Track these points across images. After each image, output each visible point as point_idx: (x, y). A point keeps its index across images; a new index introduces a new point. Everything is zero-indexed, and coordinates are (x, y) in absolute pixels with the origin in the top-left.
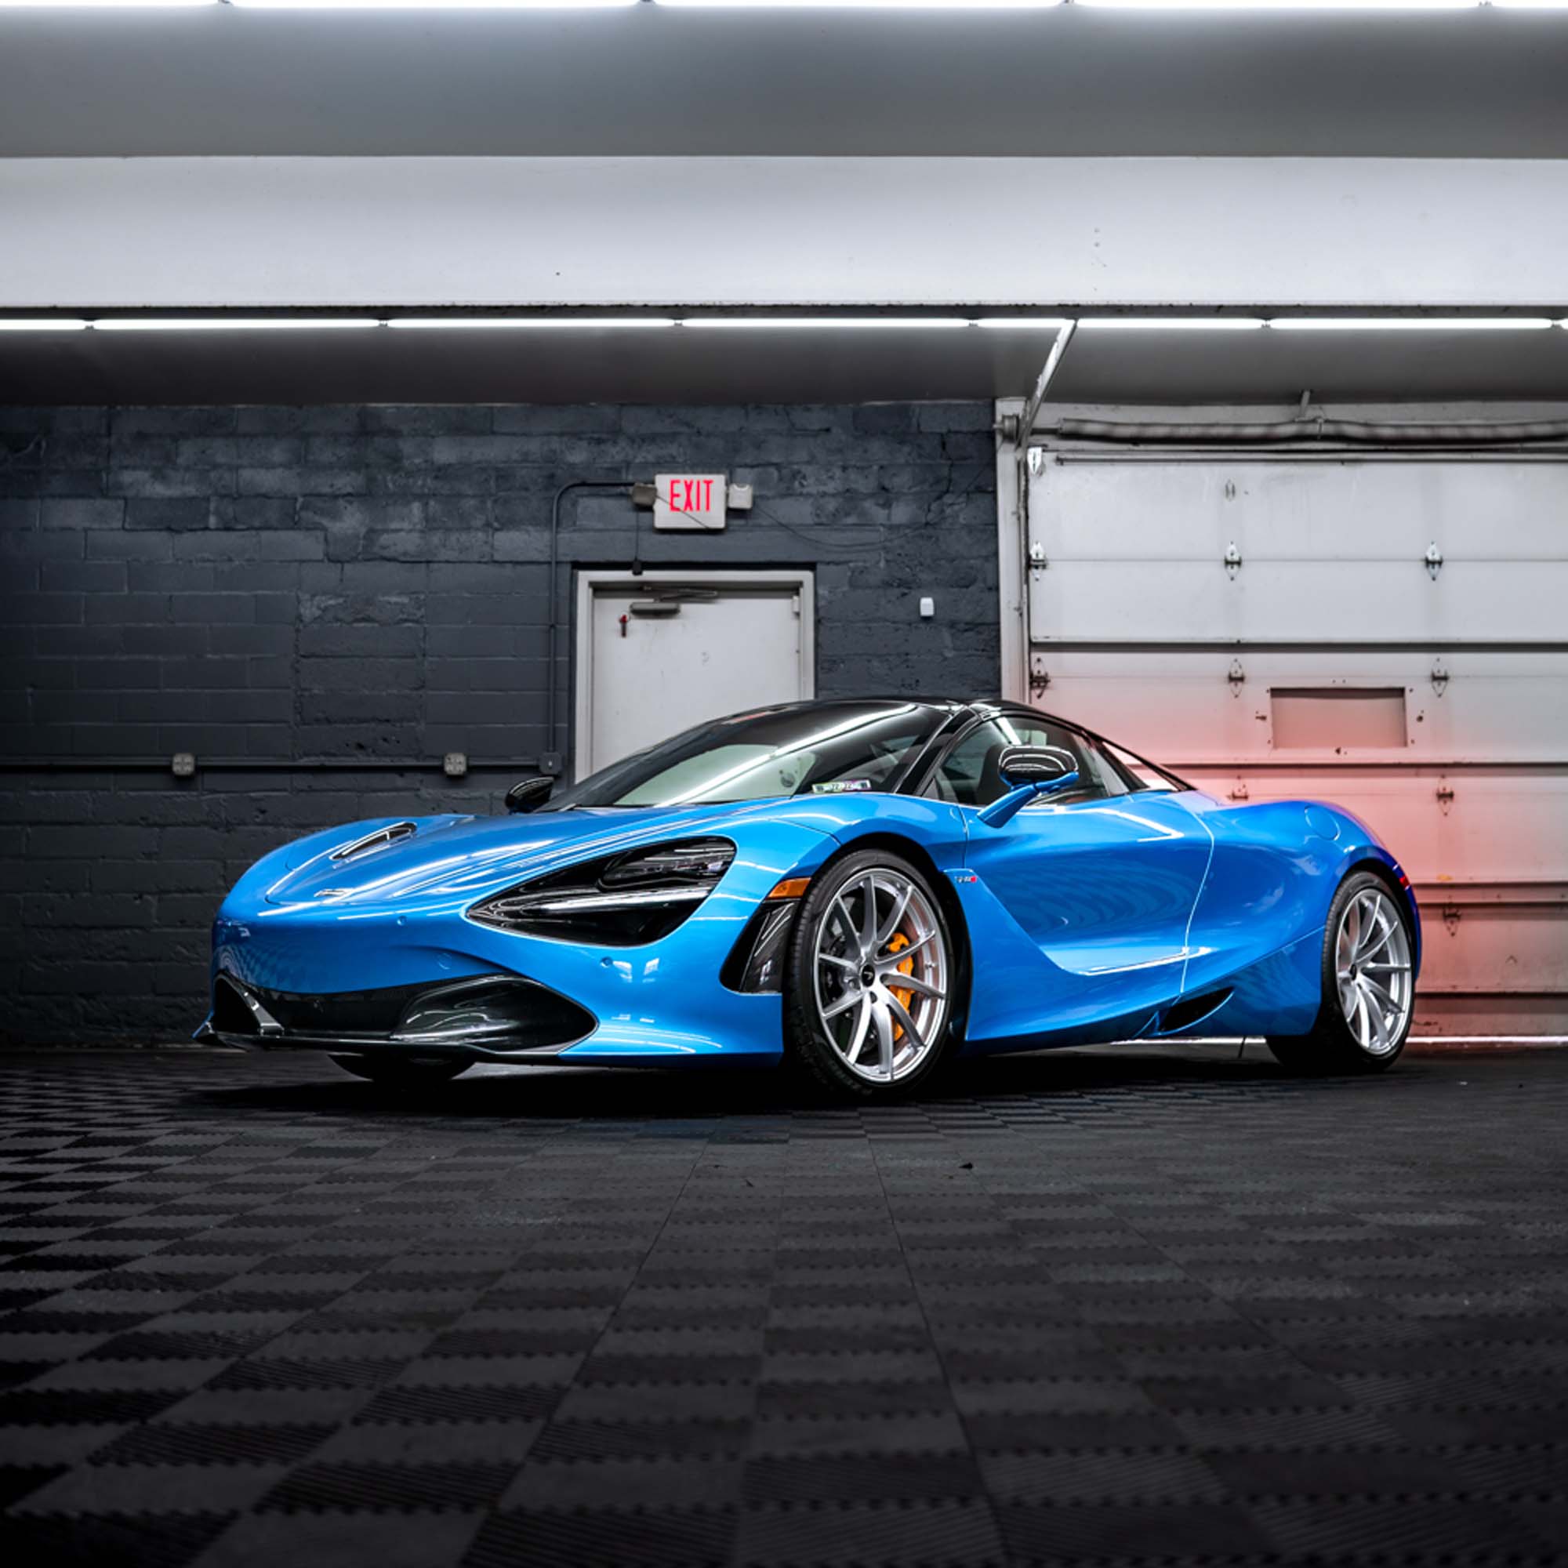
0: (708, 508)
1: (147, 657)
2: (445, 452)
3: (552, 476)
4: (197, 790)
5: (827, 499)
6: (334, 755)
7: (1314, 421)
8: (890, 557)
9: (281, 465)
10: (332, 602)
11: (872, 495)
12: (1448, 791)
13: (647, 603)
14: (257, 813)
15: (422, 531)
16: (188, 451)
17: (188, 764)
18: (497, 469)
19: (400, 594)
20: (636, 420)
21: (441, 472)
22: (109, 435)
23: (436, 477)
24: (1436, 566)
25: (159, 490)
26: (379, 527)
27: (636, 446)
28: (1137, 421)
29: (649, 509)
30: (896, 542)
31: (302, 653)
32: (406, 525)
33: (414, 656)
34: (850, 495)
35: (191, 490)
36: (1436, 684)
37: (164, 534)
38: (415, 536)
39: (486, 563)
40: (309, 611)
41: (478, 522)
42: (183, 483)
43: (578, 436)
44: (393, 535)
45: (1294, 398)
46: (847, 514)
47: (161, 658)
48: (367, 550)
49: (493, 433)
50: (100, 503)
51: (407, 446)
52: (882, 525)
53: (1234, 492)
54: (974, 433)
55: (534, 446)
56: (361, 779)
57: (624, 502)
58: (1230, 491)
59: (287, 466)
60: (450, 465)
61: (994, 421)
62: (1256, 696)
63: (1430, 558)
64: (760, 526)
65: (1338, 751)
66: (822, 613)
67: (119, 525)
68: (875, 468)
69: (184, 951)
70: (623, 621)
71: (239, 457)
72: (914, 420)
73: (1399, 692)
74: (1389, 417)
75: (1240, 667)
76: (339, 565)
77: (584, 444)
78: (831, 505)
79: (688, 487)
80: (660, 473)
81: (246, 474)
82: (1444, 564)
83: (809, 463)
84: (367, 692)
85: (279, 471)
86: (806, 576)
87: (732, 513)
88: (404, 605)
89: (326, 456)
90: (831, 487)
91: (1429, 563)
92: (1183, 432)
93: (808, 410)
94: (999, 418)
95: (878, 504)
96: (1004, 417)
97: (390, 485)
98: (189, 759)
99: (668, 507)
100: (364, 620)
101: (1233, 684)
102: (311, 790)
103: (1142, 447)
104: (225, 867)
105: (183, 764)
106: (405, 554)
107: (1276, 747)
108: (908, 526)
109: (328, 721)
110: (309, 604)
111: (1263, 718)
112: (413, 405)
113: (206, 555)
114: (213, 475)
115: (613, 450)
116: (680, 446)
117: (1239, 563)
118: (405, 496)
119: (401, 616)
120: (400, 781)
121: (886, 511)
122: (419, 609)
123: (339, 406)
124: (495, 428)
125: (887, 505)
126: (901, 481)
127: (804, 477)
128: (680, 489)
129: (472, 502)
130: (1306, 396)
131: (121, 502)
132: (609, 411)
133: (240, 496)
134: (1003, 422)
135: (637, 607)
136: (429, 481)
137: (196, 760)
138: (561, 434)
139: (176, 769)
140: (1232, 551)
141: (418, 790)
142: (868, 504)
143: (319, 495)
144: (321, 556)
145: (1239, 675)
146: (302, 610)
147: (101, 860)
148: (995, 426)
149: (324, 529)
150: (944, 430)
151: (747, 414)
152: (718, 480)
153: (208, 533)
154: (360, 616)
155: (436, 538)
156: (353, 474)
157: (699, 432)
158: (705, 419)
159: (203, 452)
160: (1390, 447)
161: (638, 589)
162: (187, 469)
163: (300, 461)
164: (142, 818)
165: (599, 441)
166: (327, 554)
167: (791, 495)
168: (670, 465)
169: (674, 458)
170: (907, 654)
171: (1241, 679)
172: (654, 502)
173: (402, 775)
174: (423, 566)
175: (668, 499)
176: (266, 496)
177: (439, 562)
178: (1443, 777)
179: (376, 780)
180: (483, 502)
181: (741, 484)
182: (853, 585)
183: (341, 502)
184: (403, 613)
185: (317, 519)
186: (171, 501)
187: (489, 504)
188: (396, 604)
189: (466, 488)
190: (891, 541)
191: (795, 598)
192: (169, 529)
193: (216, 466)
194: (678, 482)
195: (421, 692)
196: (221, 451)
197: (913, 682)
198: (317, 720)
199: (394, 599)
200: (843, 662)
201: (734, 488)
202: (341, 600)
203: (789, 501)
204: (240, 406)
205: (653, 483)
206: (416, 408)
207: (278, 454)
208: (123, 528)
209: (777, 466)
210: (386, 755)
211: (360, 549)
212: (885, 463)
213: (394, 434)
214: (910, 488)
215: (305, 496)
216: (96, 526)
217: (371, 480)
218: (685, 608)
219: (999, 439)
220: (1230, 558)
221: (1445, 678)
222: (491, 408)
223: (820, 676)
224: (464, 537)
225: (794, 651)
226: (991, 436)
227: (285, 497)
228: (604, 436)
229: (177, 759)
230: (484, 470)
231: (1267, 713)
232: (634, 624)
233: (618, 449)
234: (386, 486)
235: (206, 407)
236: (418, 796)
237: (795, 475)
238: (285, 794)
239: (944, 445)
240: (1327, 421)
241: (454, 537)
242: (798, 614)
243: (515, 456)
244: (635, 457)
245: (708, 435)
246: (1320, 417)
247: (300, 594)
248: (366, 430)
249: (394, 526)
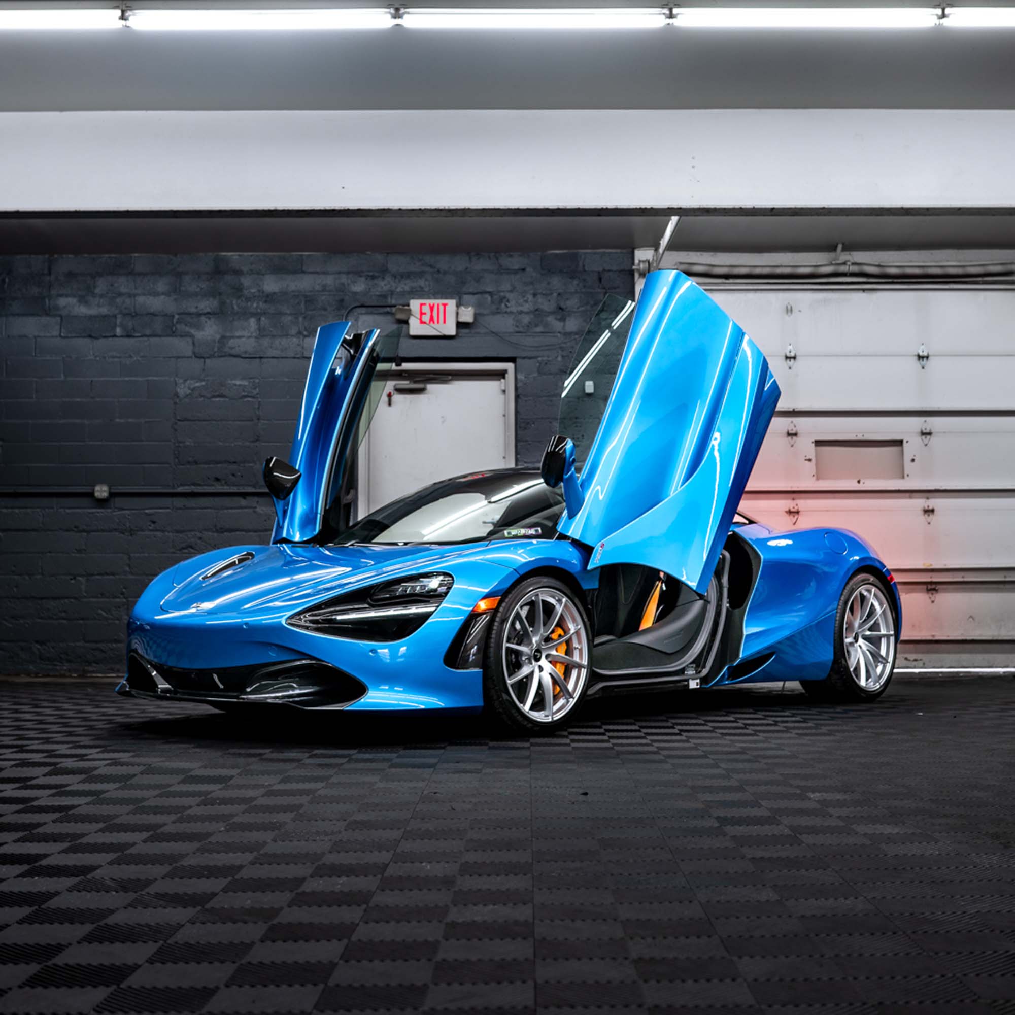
0: (445, 322)
1: (77, 421)
2: (271, 285)
3: (342, 301)
4: (110, 508)
5: (523, 315)
6: (199, 485)
7: (844, 263)
8: (565, 354)
9: (163, 294)
10: (197, 384)
11: (552, 313)
12: (931, 508)
13: (405, 384)
14: (149, 523)
15: (256, 337)
16: (101, 285)
17: (104, 491)
18: (306, 296)
19: (243, 379)
20: (397, 263)
21: (269, 298)
22: (50, 274)
23: (266, 302)
24: (925, 359)
25: (83, 310)
26: (228, 334)
27: (397, 280)
28: (728, 264)
29: (406, 322)
30: (569, 344)
31: (178, 418)
32: (246, 334)
33: (252, 420)
34: (538, 313)
35: (104, 310)
36: (923, 437)
37: (88, 340)
38: (253, 340)
39: (298, 358)
40: (182, 390)
41: (294, 331)
42: (99, 306)
43: (359, 274)
44: (237, 340)
45: (832, 248)
46: (537, 326)
47: (86, 422)
48: (220, 350)
49: (304, 272)
50: (45, 320)
51: (246, 281)
52: (559, 332)
53: (791, 310)
54: (620, 271)
55: (329, 280)
56: (218, 501)
57: (389, 317)
58: (789, 310)
59: (167, 294)
60: (275, 293)
61: (633, 264)
62: (806, 446)
63: (921, 354)
64: (479, 333)
65: (859, 482)
66: (520, 391)
67: (56, 333)
68: (555, 295)
69: (104, 613)
70: (389, 395)
71: (136, 288)
72: (581, 264)
73: (899, 443)
74: (894, 260)
75: (795, 426)
76: (203, 360)
77: (363, 279)
78: (526, 319)
79: (432, 308)
80: (413, 298)
81: (141, 300)
82: (930, 358)
83: (511, 291)
84: (221, 444)
85: (162, 297)
86: (509, 366)
87: (460, 325)
88: (245, 386)
89: (193, 288)
90: (526, 308)
91: (920, 357)
92: (758, 271)
93: (511, 256)
94: (636, 262)
95: (556, 319)
96: (640, 261)
97: (235, 307)
98: (105, 488)
99: (418, 321)
100: (219, 396)
101: (790, 438)
102: (185, 508)
103: (731, 281)
104: (130, 558)
105: (102, 491)
106: (246, 352)
107: (818, 479)
108: (576, 334)
109: (196, 463)
110: (182, 386)
111: (810, 460)
112: (250, 254)
113: (114, 354)
114: (119, 300)
115: (382, 284)
116: (426, 280)
117: (794, 358)
118: (246, 314)
119: (243, 394)
120: (243, 502)
121: (562, 324)
122: (255, 388)
123: (201, 254)
124: (304, 269)
125: (563, 319)
126: (572, 303)
127: (508, 301)
128: (426, 309)
129: (290, 318)
130: (840, 247)
131: (59, 319)
132: (379, 258)
133: (137, 314)
134: (639, 264)
135: (398, 387)
136: (261, 303)
137: (110, 489)
138: (348, 273)
139: (97, 494)
140: (790, 350)
141: (256, 507)
142: (550, 319)
143: (189, 314)
144: (190, 354)
145: (794, 432)
146: (178, 390)
147: (49, 554)
148: (634, 267)
149: (192, 336)
150: (601, 269)
151: (470, 258)
152: (452, 304)
153: (117, 339)
154: (217, 393)
155: (266, 342)
156: (211, 299)
157: (439, 271)
158: (443, 262)
159: (112, 285)
160: (895, 280)
161: (399, 375)
162: (102, 296)
163: (176, 291)
164: (75, 527)
165: (373, 278)
166: (194, 353)
167: (499, 313)
168: (419, 293)
169: (421, 288)
170: (576, 418)
171: (796, 434)
172: (409, 318)
173: (244, 498)
174: (258, 360)
175: (418, 316)
176: (153, 314)
177: (267, 358)
178: (928, 498)
179: (227, 501)
180: (297, 318)
181: (466, 306)
182: (540, 372)
183: (203, 318)
184: (244, 391)
185: (187, 329)
186: (91, 318)
187: (301, 319)
188: (240, 385)
189: (285, 309)
190: (565, 343)
191: (503, 380)
192: (90, 336)
193: (120, 295)
194: (425, 304)
195: (256, 444)
196: (123, 284)
197: (580, 436)
198: (189, 462)
199: (238, 383)
200: (534, 423)
201: (462, 308)
202: (203, 383)
203: (499, 316)
204: (136, 255)
205: (408, 305)
206: (251, 256)
207: (161, 285)
208: (60, 336)
209: (490, 293)
210: (234, 485)
211: (216, 349)
212: (561, 291)
213: (238, 273)
214: (578, 308)
215: (179, 314)
216: (42, 334)
217: (223, 303)
218: (430, 387)
219: (637, 275)
220: (788, 355)
221: (930, 434)
222: (302, 256)
223: (519, 432)
224: (284, 341)
225: (501, 416)
226: (631, 273)
227: (166, 315)
228: (376, 274)
229: (97, 488)
230: (297, 297)
231: (812, 456)
232: (397, 398)
233: (385, 282)
234: (233, 308)
235: (113, 255)
236: (255, 512)
237: (502, 300)
238: (168, 510)
239: (600, 279)
240: (854, 264)
241: (277, 341)
242: (504, 391)
243: (317, 288)
244: (396, 288)
245: (445, 273)
246: (849, 261)
247: (176, 379)
248: (219, 271)
249: (237, 334)
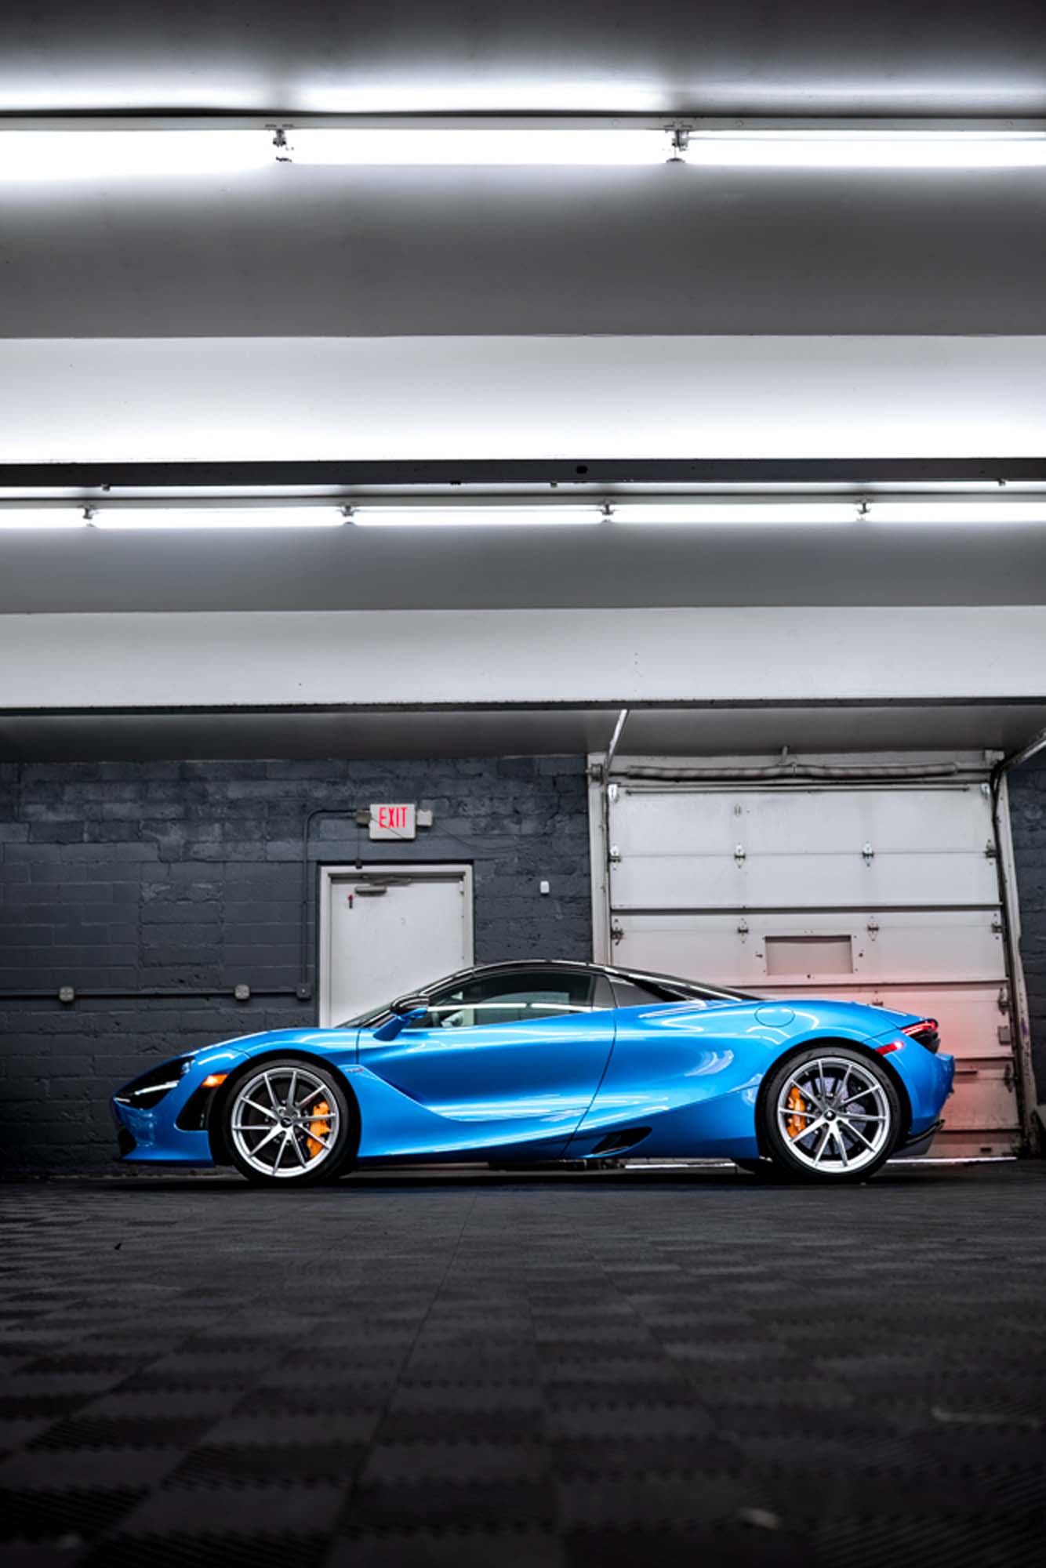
0: (404, 825)
1: (44, 925)
2: (235, 791)
3: (304, 806)
4: (75, 1010)
5: (480, 819)
6: (164, 987)
7: (790, 766)
8: (521, 855)
9: (131, 801)
10: (163, 888)
11: (509, 816)
12: (880, 1001)
13: (366, 886)
14: (114, 1025)
15: (220, 842)
16: (70, 793)
17: (70, 993)
18: (269, 802)
19: (207, 882)
20: (358, 769)
21: (233, 804)
22: (19, 782)
23: (229, 808)
24: (870, 857)
25: (52, 817)
26: (193, 839)
27: (358, 786)
28: (678, 766)
29: (366, 826)
30: (526, 846)
31: (143, 921)
32: (210, 838)
33: (215, 923)
34: (494, 816)
35: (72, 817)
36: (871, 933)
37: (55, 846)
38: (216, 844)
39: (262, 862)
40: (148, 894)
41: (256, 836)
42: (67, 812)
43: (321, 780)
44: (201, 845)
45: (778, 751)
46: (493, 828)
47: (53, 926)
48: (185, 855)
49: (267, 779)
50: (14, 826)
51: (211, 788)
52: (516, 835)
53: (740, 811)
54: (574, 776)
55: (292, 787)
56: (181, 1002)
57: (350, 822)
58: (738, 811)
59: (133, 801)
60: (238, 800)
61: (586, 767)
62: (756, 942)
63: (866, 852)
64: (437, 837)
65: (809, 976)
66: (477, 892)
67: (25, 839)
68: (511, 799)
69: (66, 1114)
70: (351, 898)
71: (103, 795)
72: (536, 769)
73: (848, 938)
74: (838, 762)
75: (745, 923)
76: (167, 865)
77: (325, 785)
78: (483, 823)
79: (391, 812)
80: (373, 803)
81: (107, 806)
82: (875, 856)
83: (468, 796)
84: (185, 946)
85: (129, 804)
86: (467, 869)
87: (419, 828)
88: (208, 889)
89: (160, 794)
90: (483, 811)
91: (865, 855)
92: (707, 773)
93: (468, 762)
94: (589, 766)
95: (513, 822)
96: (593, 765)
97: (200, 813)
98: (70, 990)
99: (378, 825)
100: (183, 899)
101: (741, 934)
102: (149, 1009)
103: (681, 783)
104: (94, 1060)
105: (67, 994)
106: (210, 857)
107: (769, 974)
108: (531, 836)
109: (160, 965)
110: (147, 890)
111: (761, 956)
112: (214, 761)
113: (83, 859)
114: (87, 807)
115: (343, 789)
116: (386, 785)
117: (744, 857)
118: (210, 820)
119: (208, 897)
120: (206, 1003)
121: (518, 827)
122: (219, 892)
123: (168, 762)
124: (268, 775)
125: (519, 822)
126: (528, 806)
127: (466, 805)
128: (386, 813)
129: (253, 823)
130: (785, 750)
131: (27, 826)
132: (340, 764)
133: (103, 821)
134: (592, 768)
135: (359, 889)
136: (225, 810)
137: (75, 990)
138: (310, 779)
139: (63, 997)
140: (739, 849)
141: (219, 1009)
142: (506, 822)
143: (154, 820)
144: (156, 859)
145: (744, 929)
146: (144, 894)
147: (13, 1057)
148: (587, 771)
149: (157, 841)
150: (555, 774)
151: (429, 766)
152: (410, 808)
153: (83, 845)
154: (180, 897)
155: (229, 846)
156: (176, 806)
157: (398, 777)
158: (403, 768)
159: (81, 793)
160: (840, 781)
161: (361, 878)
162: (69, 803)
163: (142, 798)
164: (41, 1029)
165: (334, 783)
166: (159, 858)
167: (457, 817)
168: (380, 799)
169: (382, 793)
170: (533, 918)
171: (746, 931)
172: (369, 821)
173: (208, 999)
174: (221, 865)
175: (378, 819)
176: (120, 820)
177: (231, 862)
178: (876, 992)
179: (191, 1002)
180: (260, 823)
181: (425, 809)
182: (497, 873)
183: (169, 824)
184: (208, 894)
185: (154, 835)
186: (59, 824)
187: (264, 824)
188: (204, 889)
189: (249, 815)
190: (521, 845)
191: (461, 882)
192: (58, 842)
193: (88, 802)
194: (384, 808)
195: (220, 946)
196: (91, 792)
197: (536, 936)
198: (153, 965)
199: (202, 886)
200: (491, 923)
201: (421, 812)
202: (169, 887)
203: (457, 820)
204: (104, 763)
205: (369, 809)
206: (216, 763)
207: (128, 792)
208: (28, 842)
209: (449, 798)
210: (198, 986)
211: (181, 854)
212: (517, 795)
213: (202, 780)
214: (533, 811)
215: (145, 820)
216: (11, 840)
217: (188, 810)
218: (390, 889)
219: (590, 779)
220: (738, 854)
221: (876, 929)
222: (264, 763)
223: (477, 932)
224: (248, 846)
225: (460, 917)
226: (585, 777)
227: (132, 821)
228: (338, 780)
229: (63, 991)
230: (260, 802)
231: (763, 952)
232: (357, 900)
233: (346, 788)
234: (198, 814)
235: (81, 764)
236: (219, 1013)
237: (460, 804)
238: (132, 1012)
239: (555, 784)
240: (799, 766)
241: (241, 846)
242: (462, 893)
243: (281, 794)
244: (357, 793)
245: (405, 778)
246: (793, 763)
247: (142, 884)
248: (184, 778)
249: (203, 838)
